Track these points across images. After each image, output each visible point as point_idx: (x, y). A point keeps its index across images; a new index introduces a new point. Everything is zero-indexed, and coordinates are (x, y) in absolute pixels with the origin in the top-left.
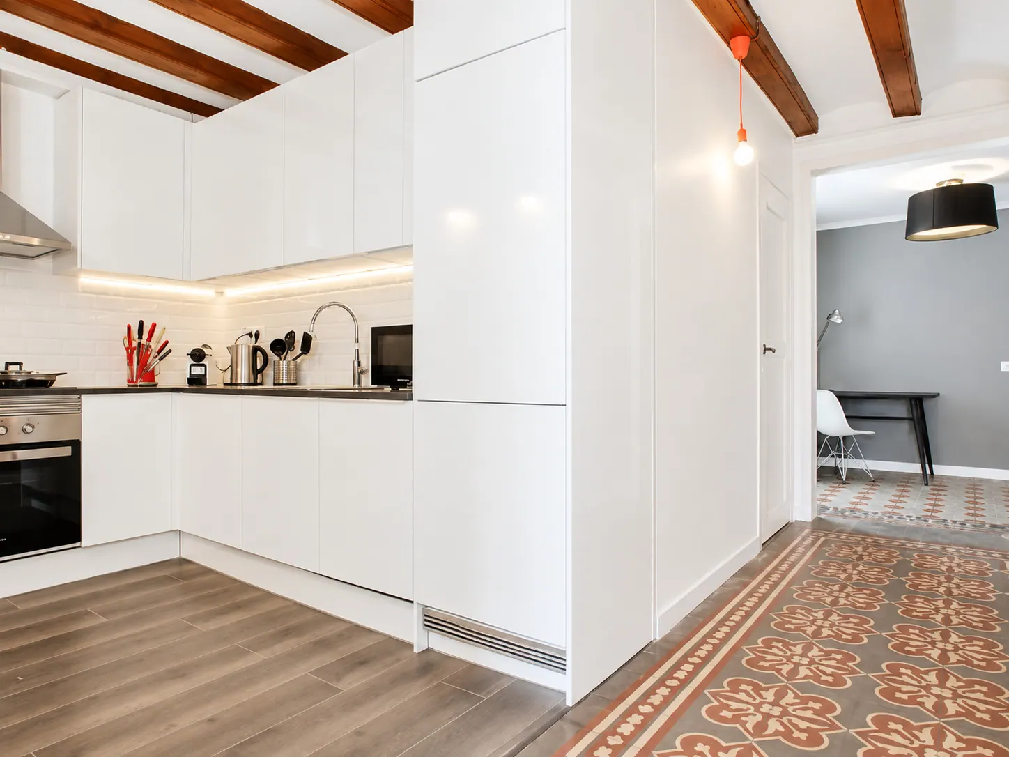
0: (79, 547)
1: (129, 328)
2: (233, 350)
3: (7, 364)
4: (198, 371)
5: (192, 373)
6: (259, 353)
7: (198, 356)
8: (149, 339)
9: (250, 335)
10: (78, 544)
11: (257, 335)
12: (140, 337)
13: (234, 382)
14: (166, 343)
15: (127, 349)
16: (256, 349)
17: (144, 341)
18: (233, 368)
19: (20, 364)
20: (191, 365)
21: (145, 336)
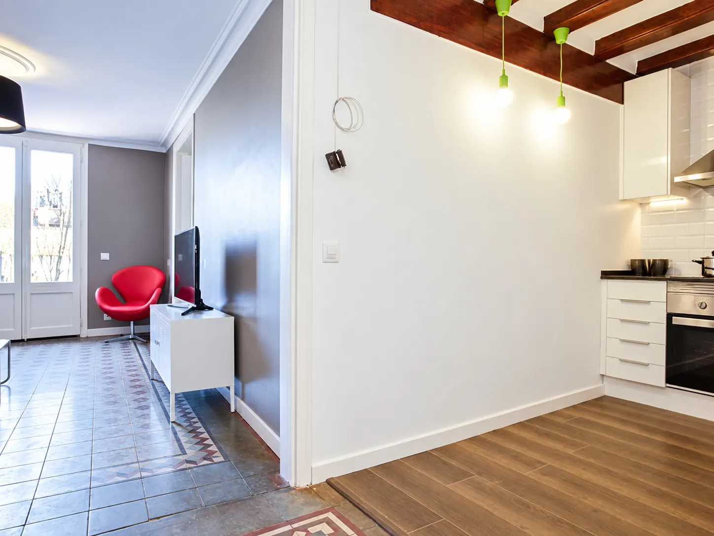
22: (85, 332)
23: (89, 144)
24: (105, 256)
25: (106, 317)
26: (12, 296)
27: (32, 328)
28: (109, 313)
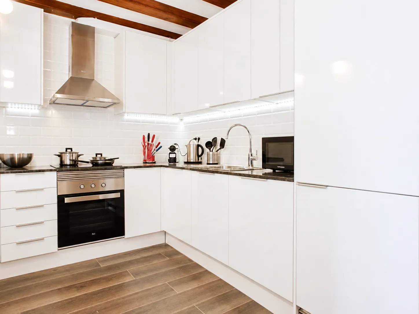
0: (124, 237)
1: (144, 136)
2: (188, 146)
3: (97, 154)
4: (172, 156)
5: (170, 157)
6: (200, 148)
7: (173, 149)
8: (152, 141)
9: (196, 139)
10: (124, 236)
11: (199, 139)
12: (149, 140)
13: (189, 161)
14: (159, 143)
15: (143, 146)
16: (198, 146)
17: (150, 142)
18: (188, 154)
19: (101, 154)
20: (170, 153)
21: (151, 140)
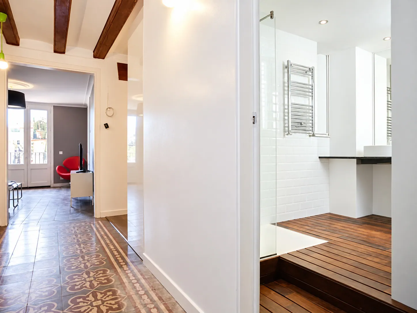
22: (52, 185)
23: (54, 106)
24: (61, 153)
25: (61, 178)
26: (23, 170)
27: (32, 183)
28: (62, 176)
